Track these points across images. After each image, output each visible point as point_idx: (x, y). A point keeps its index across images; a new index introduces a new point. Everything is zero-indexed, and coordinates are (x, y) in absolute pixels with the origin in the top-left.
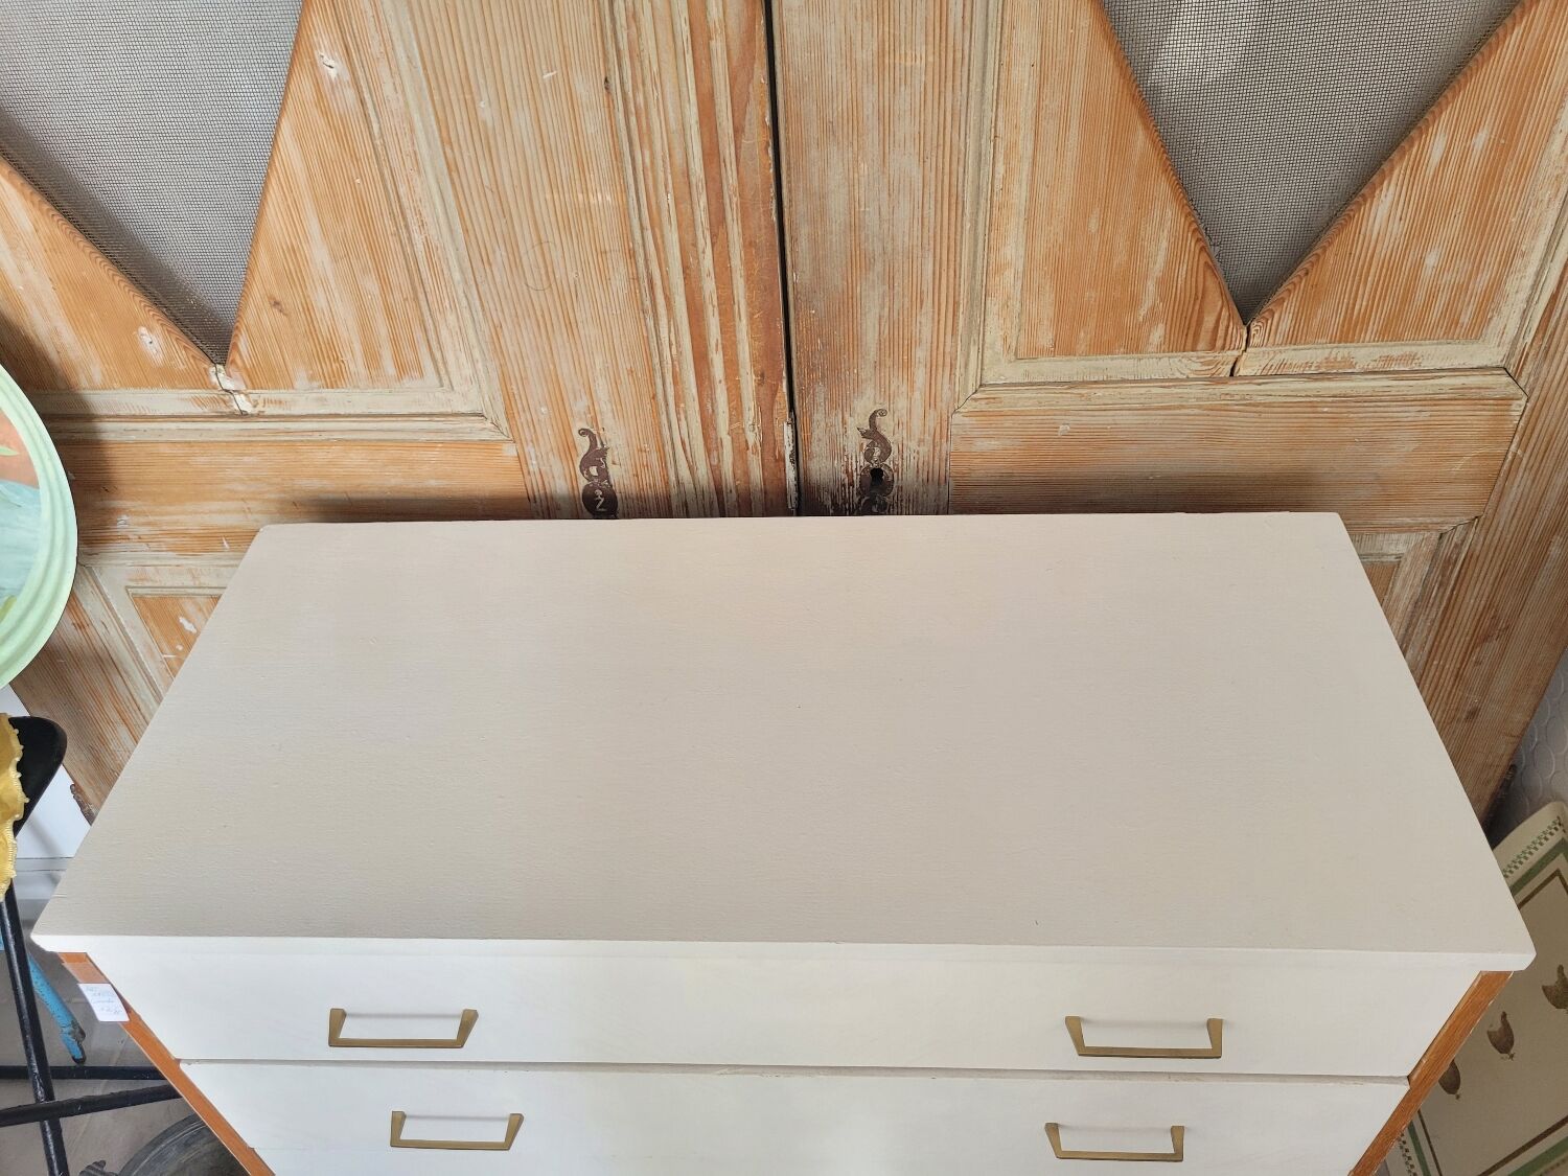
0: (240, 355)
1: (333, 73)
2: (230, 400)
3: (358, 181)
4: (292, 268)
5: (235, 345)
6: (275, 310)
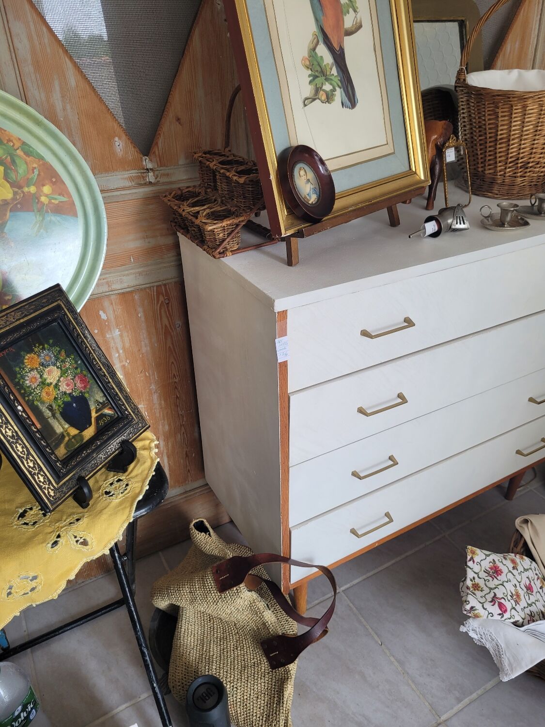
0: (158, 148)
1: (219, 7)
2: (146, 176)
3: (221, 57)
4: (188, 100)
5: (157, 143)
6: (177, 123)
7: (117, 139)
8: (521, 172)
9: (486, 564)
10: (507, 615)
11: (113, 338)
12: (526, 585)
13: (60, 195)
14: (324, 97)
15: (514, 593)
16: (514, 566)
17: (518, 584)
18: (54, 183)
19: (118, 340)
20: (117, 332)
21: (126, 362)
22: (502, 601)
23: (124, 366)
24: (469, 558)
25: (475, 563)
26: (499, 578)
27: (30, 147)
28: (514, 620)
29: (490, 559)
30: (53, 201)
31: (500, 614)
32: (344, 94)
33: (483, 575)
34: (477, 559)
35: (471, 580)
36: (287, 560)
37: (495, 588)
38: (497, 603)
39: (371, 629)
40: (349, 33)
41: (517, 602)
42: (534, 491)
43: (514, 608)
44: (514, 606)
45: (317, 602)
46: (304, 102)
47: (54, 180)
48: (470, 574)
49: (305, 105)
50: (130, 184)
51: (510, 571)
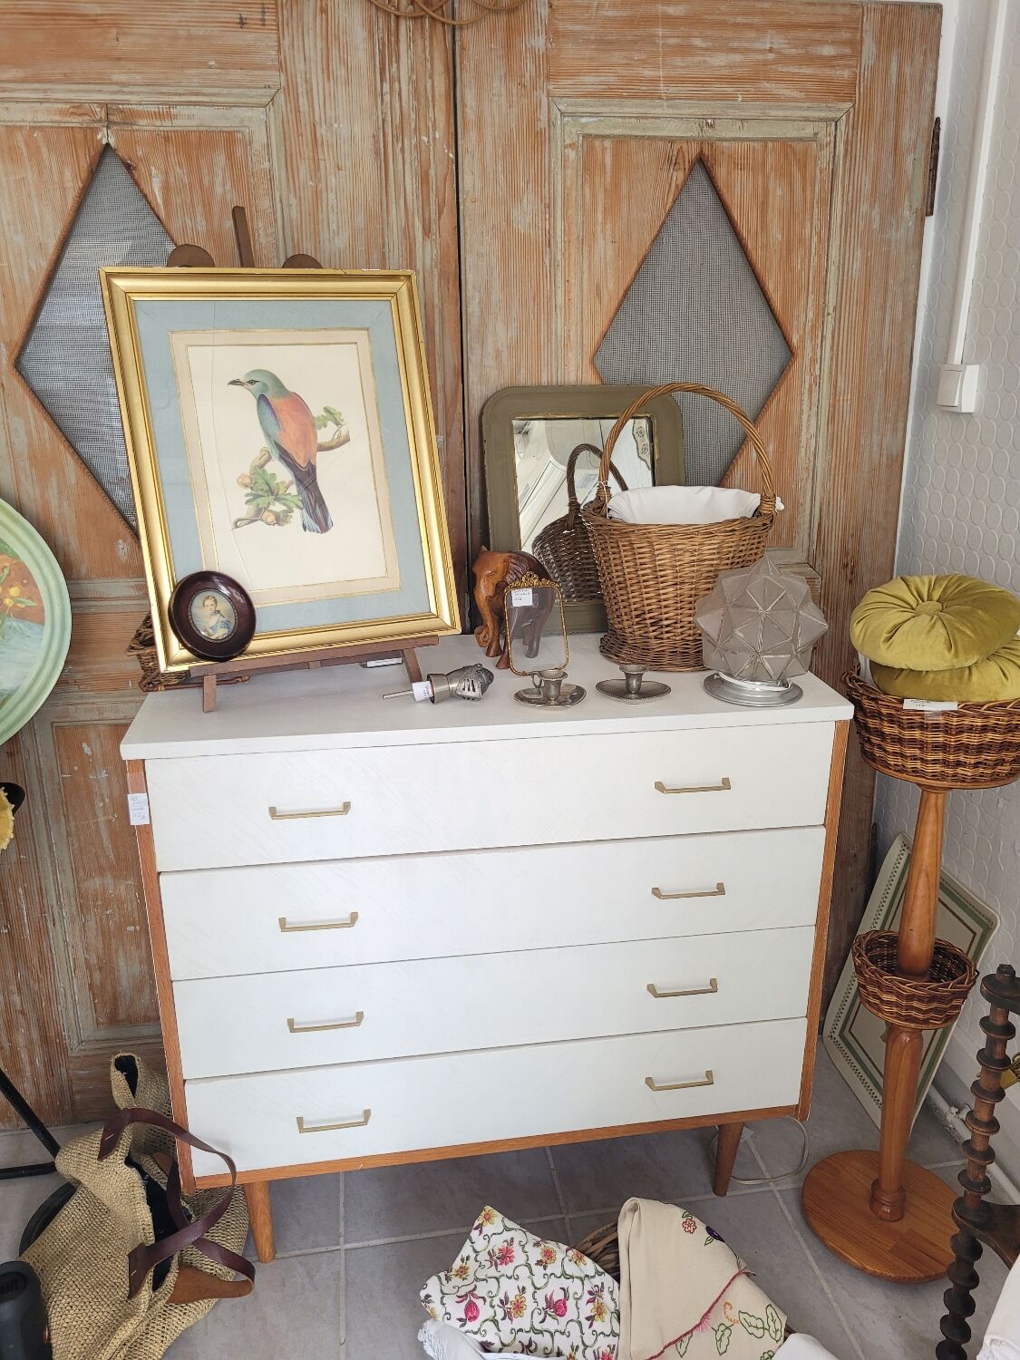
7: (121, 541)
8: (653, 631)
9: (498, 1243)
10: (471, 1326)
11: (98, 781)
12: (551, 1297)
13: (28, 598)
14: (271, 518)
15: (512, 1298)
16: (544, 1259)
17: (530, 1290)
18: (24, 585)
19: (104, 785)
20: (104, 775)
21: (113, 816)
22: (479, 1303)
23: (110, 821)
24: (477, 1223)
25: (483, 1235)
26: (500, 1267)
27: (6, 544)
28: (484, 1339)
29: (507, 1235)
30: (19, 605)
31: (460, 1320)
32: (306, 515)
33: (483, 1257)
34: (488, 1229)
35: (462, 1260)
36: (181, 1130)
37: (483, 1280)
38: (466, 1302)
39: (346, 1317)
40: (323, 448)
41: (507, 1315)
42: (778, 1195)
43: (495, 1322)
44: (499, 1318)
45: (298, 1252)
46: (236, 523)
47: (25, 582)
48: (467, 1250)
49: (237, 527)
50: (137, 594)
51: (528, 1265)
